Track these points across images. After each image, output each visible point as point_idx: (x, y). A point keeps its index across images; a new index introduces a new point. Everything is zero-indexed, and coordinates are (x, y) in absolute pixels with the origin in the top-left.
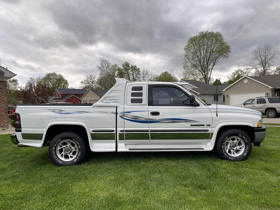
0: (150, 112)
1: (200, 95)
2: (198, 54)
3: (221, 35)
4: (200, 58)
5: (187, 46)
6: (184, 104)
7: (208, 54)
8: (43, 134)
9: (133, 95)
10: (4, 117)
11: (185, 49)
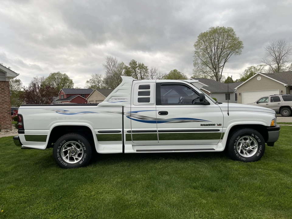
0: (158, 112)
1: (210, 93)
2: (209, 50)
3: (233, 31)
4: (210, 54)
5: (197, 42)
6: (193, 103)
7: (219, 51)
8: (47, 135)
9: (140, 93)
10: (7, 118)
11: (195, 46)
